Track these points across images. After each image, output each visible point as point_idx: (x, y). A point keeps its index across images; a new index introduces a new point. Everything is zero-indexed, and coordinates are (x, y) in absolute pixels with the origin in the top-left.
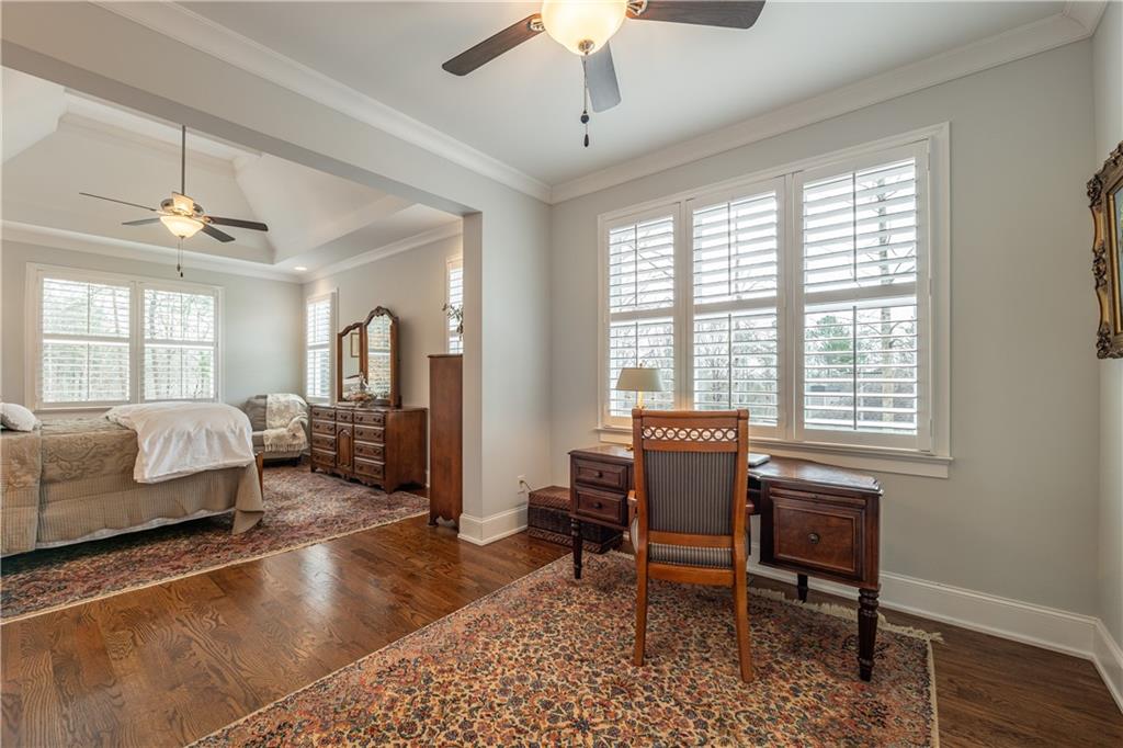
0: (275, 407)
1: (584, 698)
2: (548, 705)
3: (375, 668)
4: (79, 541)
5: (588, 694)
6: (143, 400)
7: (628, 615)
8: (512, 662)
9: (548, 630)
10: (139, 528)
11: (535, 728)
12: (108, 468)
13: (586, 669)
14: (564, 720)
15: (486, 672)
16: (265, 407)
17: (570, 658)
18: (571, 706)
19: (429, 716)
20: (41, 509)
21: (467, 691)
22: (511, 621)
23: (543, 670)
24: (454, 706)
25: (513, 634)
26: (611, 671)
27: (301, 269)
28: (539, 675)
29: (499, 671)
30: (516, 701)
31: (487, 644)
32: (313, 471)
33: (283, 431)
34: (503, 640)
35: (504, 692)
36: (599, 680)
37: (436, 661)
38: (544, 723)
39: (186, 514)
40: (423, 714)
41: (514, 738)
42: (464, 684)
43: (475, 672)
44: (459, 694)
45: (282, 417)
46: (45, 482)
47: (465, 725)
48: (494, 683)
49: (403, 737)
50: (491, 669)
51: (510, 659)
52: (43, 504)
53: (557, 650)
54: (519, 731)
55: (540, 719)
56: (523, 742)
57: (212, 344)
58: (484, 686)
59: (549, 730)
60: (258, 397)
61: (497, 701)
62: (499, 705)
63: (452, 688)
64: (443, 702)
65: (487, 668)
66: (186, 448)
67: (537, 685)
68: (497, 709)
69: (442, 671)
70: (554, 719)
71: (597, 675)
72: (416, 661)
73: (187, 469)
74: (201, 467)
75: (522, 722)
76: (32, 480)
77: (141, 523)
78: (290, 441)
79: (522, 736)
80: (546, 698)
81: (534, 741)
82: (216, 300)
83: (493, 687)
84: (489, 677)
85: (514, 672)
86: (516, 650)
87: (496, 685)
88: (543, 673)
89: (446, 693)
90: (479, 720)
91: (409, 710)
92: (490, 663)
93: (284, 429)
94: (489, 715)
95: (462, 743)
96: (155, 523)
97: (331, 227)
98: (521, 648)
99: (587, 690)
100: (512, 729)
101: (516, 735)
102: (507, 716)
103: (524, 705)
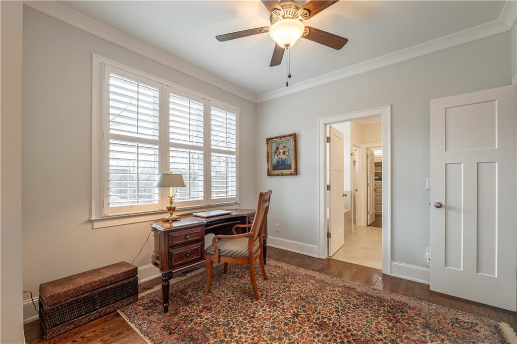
100: (303, 334)
101: (307, 333)
102: (296, 336)
103: (287, 331)
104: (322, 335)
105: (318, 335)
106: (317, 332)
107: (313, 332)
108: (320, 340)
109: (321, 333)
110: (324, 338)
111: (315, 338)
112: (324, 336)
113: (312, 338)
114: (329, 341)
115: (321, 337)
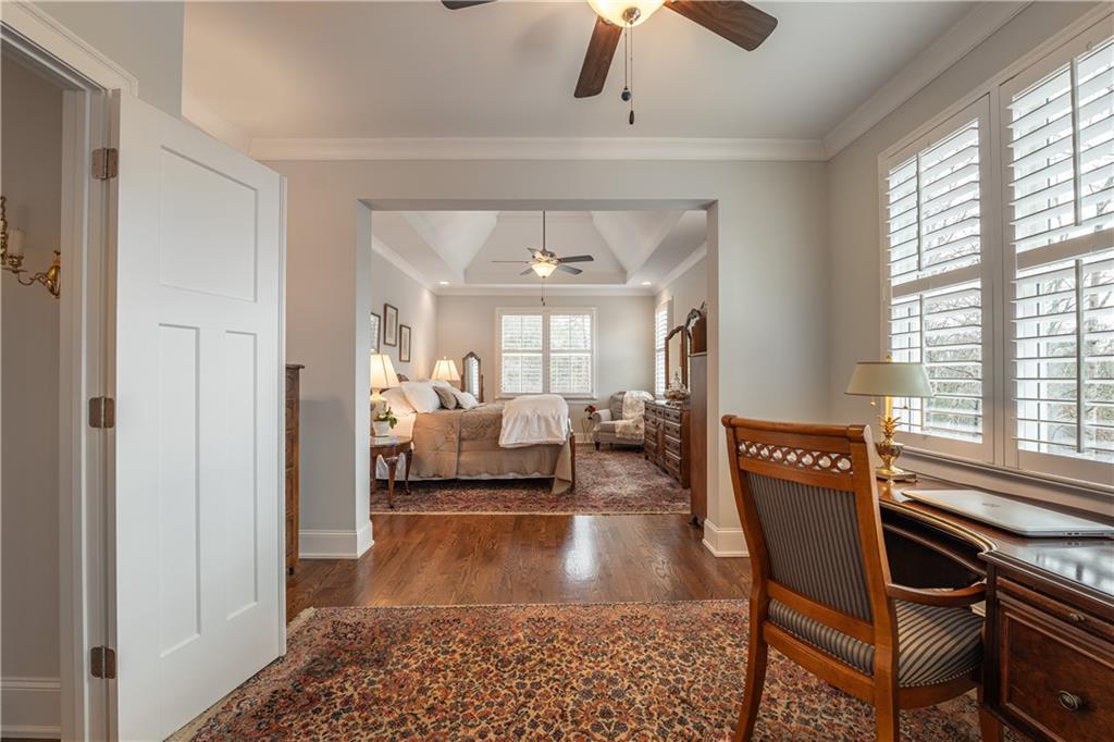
0: (629, 401)
1: (644, 732)
2: (606, 714)
3: (531, 614)
4: (475, 478)
5: (652, 731)
6: (549, 392)
7: (796, 691)
8: (621, 664)
9: (684, 657)
10: (502, 477)
11: (576, 723)
12: (487, 436)
13: (679, 710)
14: (604, 734)
15: (593, 659)
16: (622, 402)
17: (675, 692)
18: (625, 728)
19: (524, 664)
20: (459, 454)
21: (563, 665)
22: (661, 631)
23: (638, 686)
24: (545, 668)
25: (649, 643)
26: (701, 729)
27: (647, 283)
28: (629, 687)
29: (603, 665)
30: (587, 694)
31: (620, 638)
32: (647, 458)
33: (630, 422)
34: (636, 643)
35: (587, 681)
36: (678, 728)
37: (571, 631)
38: (586, 725)
39: (527, 474)
40: (521, 660)
41: (554, 717)
42: (568, 657)
43: (586, 654)
44: (557, 662)
45: (634, 410)
46: (461, 439)
47: (538, 685)
48: (588, 670)
49: (497, 666)
50: (599, 659)
51: (623, 661)
52: (460, 452)
53: (671, 678)
54: (562, 716)
55: (588, 719)
56: (556, 725)
57: (589, 351)
58: (580, 668)
59: (583, 732)
60: (620, 393)
61: (575, 685)
62: (573, 688)
63: (558, 655)
64: (542, 661)
65: (596, 657)
66: (525, 427)
67: (617, 694)
68: (568, 690)
69: (565, 640)
70: (597, 727)
71: (682, 722)
72: (559, 624)
73: (525, 441)
74: (534, 441)
75: (573, 711)
76: (455, 436)
77: (503, 474)
78: (633, 431)
79: (560, 721)
80: (612, 708)
81: (563, 730)
82: (592, 318)
83: (584, 672)
84: (591, 664)
85: (613, 672)
86: (636, 656)
87: (588, 674)
88: (635, 688)
89: (551, 656)
90: (548, 688)
91: (518, 652)
92: (604, 653)
93: (630, 421)
94: (557, 690)
95: (521, 694)
96: (511, 476)
97: (648, 245)
98: (642, 657)
99: (656, 728)
100: (560, 711)
101: (557, 717)
102: (568, 700)
103: (590, 700)
104: (528, 730)
105: (534, 725)
106: (541, 730)
107: (548, 727)
108: (525, 718)
109: (531, 733)
110: (520, 726)
111: (538, 717)
112: (522, 728)
113: (541, 713)
114: (509, 724)
115: (526, 723)
